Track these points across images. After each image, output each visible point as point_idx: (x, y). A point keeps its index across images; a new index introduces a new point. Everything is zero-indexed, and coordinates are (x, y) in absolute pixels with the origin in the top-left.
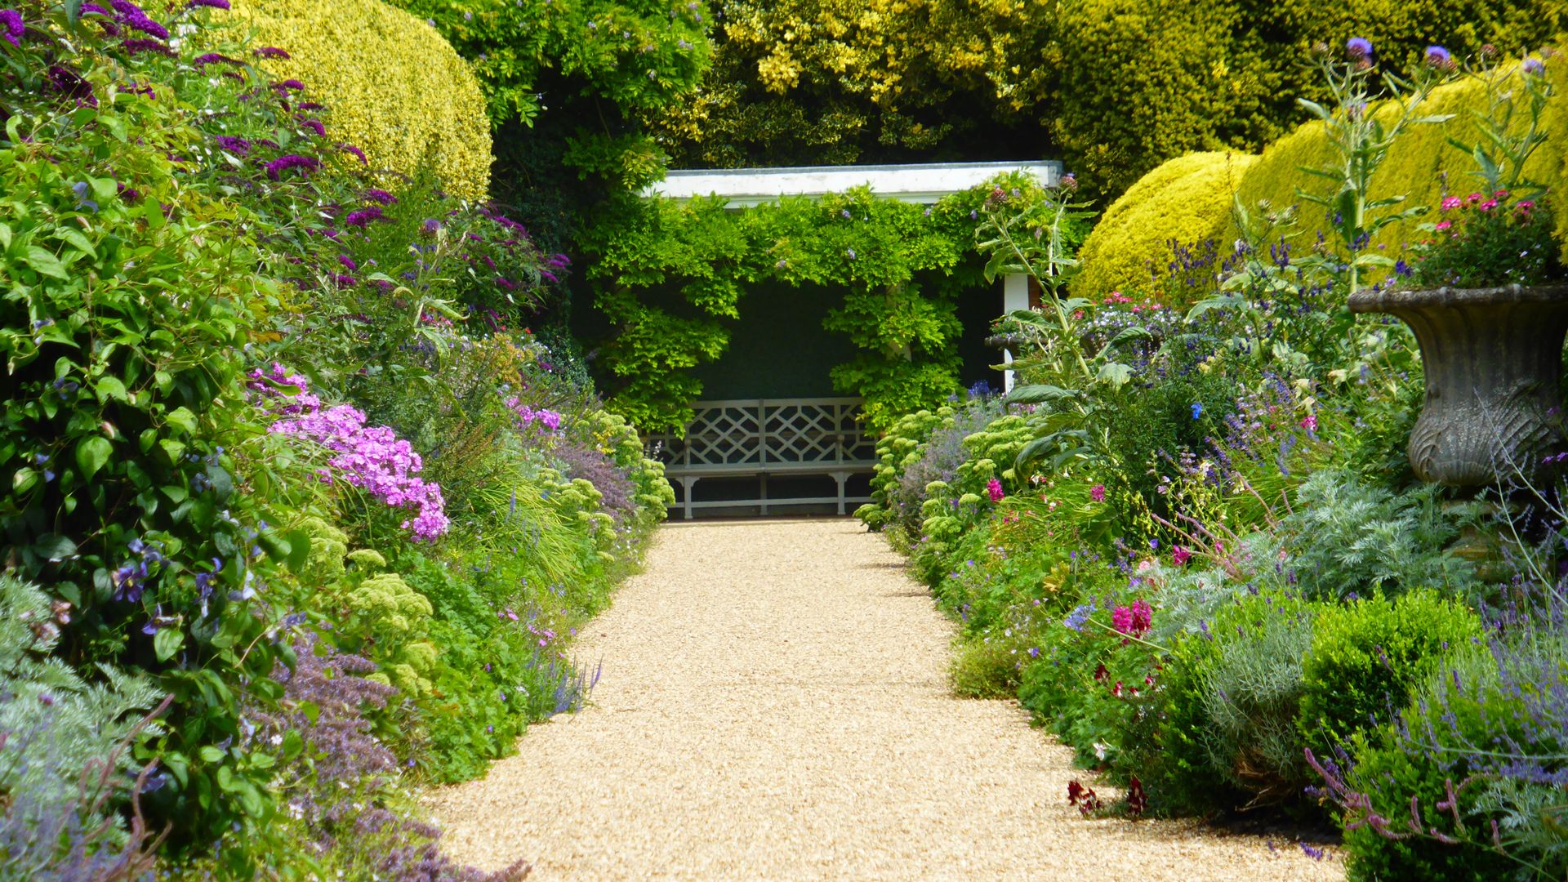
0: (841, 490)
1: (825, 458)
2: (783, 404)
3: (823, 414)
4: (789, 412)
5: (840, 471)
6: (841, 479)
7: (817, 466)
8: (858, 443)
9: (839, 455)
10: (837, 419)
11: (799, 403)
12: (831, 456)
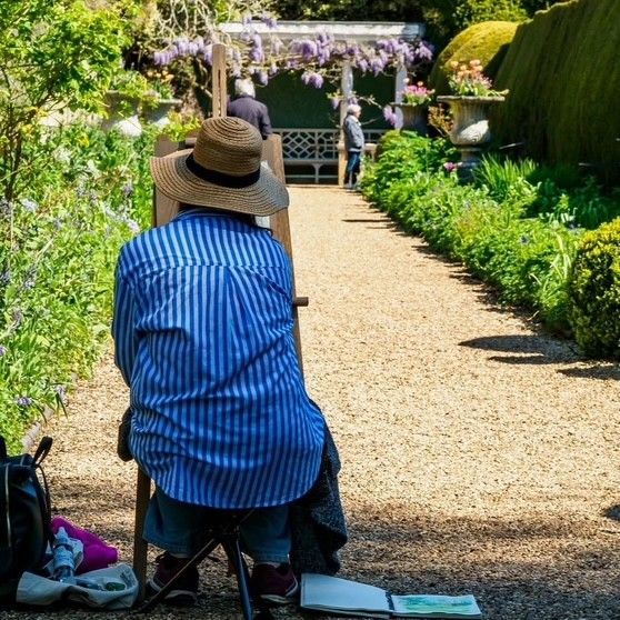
0: (317, 172)
1: (310, 157)
2: (292, 131)
3: (310, 136)
4: (294, 135)
5: (317, 163)
6: (317, 167)
7: (306, 161)
8: (326, 150)
9: (317, 156)
10: (316, 139)
11: (299, 131)
12: (313, 156)
